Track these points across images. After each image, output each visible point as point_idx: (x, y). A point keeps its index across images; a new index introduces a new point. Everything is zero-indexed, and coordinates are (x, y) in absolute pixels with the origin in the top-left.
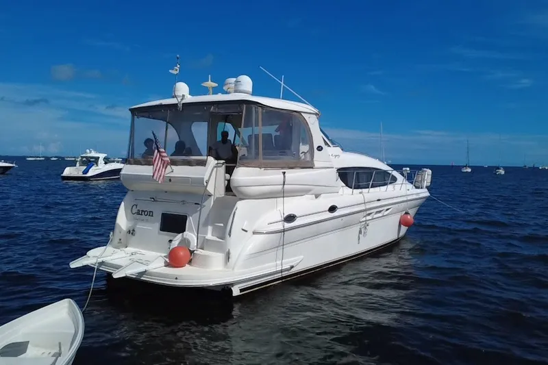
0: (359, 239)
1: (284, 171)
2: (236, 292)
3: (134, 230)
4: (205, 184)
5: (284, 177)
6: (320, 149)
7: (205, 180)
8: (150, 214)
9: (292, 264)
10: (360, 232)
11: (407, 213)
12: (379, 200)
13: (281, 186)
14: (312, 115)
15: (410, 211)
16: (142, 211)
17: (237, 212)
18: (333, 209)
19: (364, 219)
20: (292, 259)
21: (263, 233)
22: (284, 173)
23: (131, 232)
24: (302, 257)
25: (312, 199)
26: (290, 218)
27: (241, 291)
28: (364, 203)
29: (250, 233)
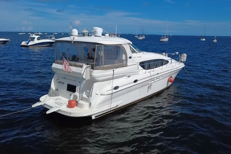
0: (148, 90)
1: (113, 69)
2: (93, 118)
3: (58, 89)
4: (82, 75)
5: (114, 72)
6: (130, 58)
7: (82, 74)
8: (63, 83)
9: (117, 105)
10: (149, 88)
11: (171, 77)
12: (158, 74)
13: (112, 76)
14: (127, 45)
15: (173, 76)
16: (61, 82)
17: (94, 87)
18: (136, 81)
19: (150, 83)
20: (117, 103)
21: (105, 95)
22: (114, 70)
23: (57, 90)
24: (122, 101)
25: (127, 78)
26: (116, 88)
27: (95, 117)
28: (151, 76)
29: (99, 95)
